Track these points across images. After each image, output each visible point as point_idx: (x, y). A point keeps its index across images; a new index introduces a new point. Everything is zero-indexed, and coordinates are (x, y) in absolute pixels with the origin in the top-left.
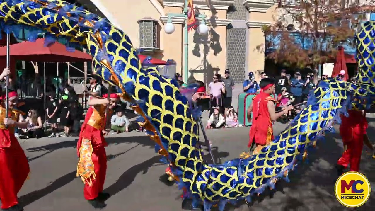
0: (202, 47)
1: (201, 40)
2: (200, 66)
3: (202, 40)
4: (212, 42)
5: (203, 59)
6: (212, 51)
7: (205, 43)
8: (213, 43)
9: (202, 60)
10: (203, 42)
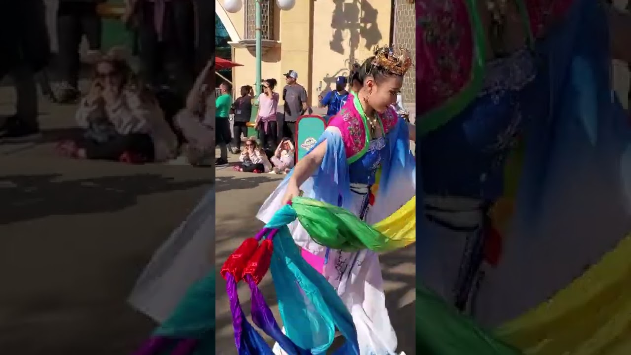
0: (347, 34)
1: (346, 21)
2: (341, 70)
3: (348, 21)
4: (362, 25)
5: (348, 57)
6: (363, 41)
7: (352, 27)
8: (365, 26)
9: (347, 60)
10: (348, 26)
